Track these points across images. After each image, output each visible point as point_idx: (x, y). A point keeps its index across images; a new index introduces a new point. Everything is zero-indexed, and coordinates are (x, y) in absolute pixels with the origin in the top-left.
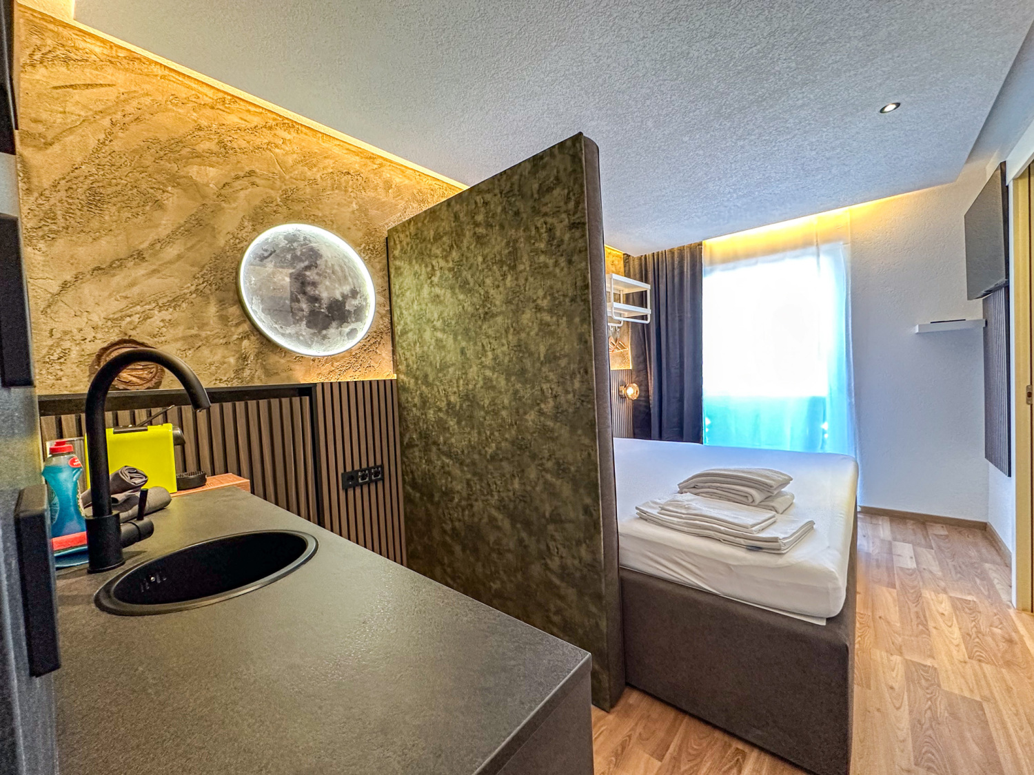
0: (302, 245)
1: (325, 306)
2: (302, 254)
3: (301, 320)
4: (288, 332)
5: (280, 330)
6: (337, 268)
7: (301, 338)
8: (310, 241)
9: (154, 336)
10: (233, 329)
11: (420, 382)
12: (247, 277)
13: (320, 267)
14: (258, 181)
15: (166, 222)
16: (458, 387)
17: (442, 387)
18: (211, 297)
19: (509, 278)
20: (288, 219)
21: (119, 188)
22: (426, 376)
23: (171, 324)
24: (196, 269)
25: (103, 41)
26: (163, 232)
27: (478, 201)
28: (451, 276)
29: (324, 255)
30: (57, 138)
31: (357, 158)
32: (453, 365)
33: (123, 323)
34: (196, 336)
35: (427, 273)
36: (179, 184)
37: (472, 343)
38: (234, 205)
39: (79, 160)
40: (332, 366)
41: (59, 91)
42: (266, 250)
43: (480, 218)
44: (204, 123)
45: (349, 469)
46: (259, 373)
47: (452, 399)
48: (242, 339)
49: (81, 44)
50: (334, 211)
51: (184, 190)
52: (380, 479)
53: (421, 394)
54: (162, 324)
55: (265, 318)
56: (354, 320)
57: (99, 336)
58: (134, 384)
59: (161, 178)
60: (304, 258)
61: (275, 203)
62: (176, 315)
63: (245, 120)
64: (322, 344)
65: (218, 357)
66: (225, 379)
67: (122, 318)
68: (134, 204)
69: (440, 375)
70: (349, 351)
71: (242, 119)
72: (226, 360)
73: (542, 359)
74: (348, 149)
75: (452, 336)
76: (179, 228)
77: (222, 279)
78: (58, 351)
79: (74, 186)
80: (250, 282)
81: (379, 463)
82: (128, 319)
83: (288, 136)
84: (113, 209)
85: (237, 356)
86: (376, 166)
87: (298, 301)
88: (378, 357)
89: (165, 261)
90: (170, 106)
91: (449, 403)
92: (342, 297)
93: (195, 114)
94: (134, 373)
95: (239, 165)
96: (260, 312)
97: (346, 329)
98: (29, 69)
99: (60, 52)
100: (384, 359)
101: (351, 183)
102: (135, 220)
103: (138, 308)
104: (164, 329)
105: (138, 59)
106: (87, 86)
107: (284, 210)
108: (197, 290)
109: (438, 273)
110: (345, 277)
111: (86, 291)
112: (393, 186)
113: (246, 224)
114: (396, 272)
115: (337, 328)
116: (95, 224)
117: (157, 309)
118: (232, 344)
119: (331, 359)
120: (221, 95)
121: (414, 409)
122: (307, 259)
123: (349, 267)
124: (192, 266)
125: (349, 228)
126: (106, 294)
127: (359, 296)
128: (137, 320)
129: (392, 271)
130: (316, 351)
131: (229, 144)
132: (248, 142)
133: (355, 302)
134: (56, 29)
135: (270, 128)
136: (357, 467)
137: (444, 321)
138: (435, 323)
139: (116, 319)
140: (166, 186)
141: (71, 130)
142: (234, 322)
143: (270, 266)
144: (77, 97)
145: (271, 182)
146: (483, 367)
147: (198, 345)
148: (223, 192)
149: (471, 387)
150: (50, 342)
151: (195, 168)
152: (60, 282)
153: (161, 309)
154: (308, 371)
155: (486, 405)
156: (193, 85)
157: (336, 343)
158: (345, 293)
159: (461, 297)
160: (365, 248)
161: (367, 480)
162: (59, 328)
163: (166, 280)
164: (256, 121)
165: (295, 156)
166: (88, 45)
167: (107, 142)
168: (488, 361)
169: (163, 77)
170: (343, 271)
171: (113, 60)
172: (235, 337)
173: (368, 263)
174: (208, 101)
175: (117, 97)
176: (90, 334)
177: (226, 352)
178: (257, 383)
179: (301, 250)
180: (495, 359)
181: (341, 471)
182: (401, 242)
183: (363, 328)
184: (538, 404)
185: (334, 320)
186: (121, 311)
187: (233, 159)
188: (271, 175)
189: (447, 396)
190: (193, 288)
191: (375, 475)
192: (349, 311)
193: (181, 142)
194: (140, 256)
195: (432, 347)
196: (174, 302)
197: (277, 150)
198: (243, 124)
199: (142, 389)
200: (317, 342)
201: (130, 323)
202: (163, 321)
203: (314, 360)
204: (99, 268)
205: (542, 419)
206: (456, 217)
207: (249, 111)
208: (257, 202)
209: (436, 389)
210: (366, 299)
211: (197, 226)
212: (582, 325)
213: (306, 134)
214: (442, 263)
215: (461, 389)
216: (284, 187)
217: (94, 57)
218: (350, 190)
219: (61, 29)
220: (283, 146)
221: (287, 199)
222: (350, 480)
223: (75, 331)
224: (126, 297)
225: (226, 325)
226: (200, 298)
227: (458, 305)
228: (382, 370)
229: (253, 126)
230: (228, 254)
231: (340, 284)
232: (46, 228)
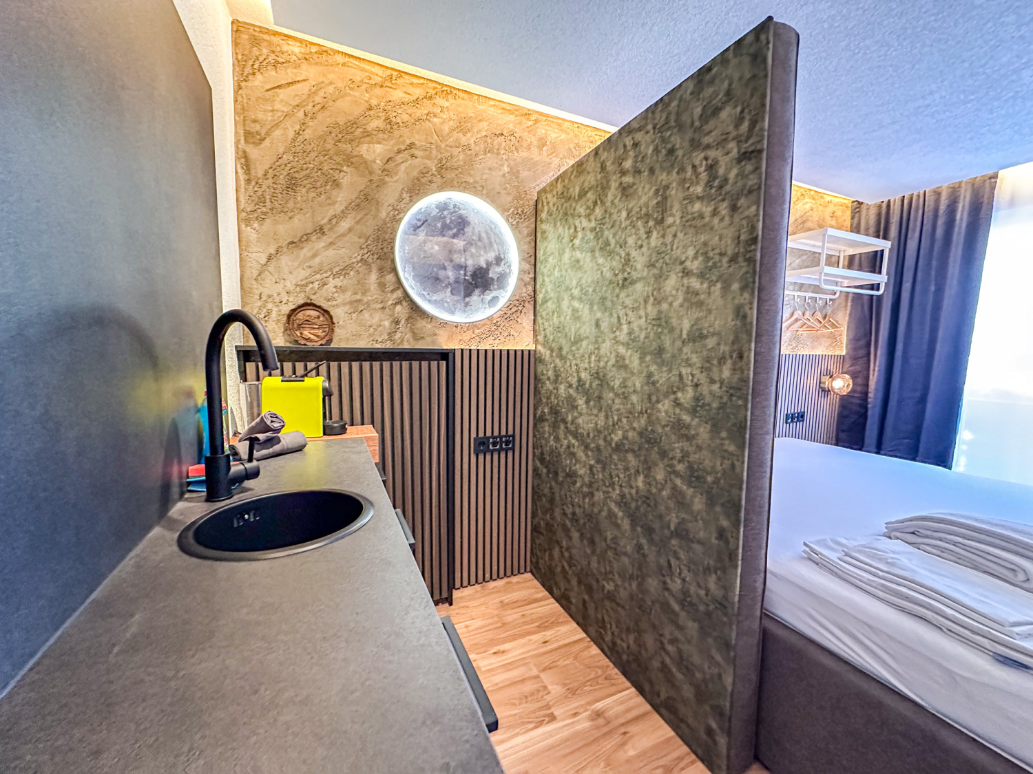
0: (451, 213)
1: (469, 274)
2: (452, 222)
3: (447, 286)
4: (434, 298)
5: (427, 296)
6: (483, 235)
7: (446, 304)
8: (459, 208)
9: (329, 300)
10: (389, 295)
11: (554, 354)
12: (402, 247)
13: (466, 235)
14: (416, 152)
15: (342, 198)
16: (590, 362)
17: (574, 362)
18: (373, 266)
19: (655, 234)
20: (441, 188)
21: (308, 171)
22: (561, 349)
23: (342, 289)
24: (362, 240)
25: (301, 41)
26: (339, 208)
27: (627, 143)
28: (592, 237)
29: (472, 222)
30: (268, 134)
31: (512, 116)
32: (587, 338)
33: (308, 289)
34: (359, 301)
35: (570, 236)
36: (352, 163)
37: (607, 314)
38: (395, 178)
39: (281, 150)
40: (473, 333)
41: (270, 93)
42: (419, 220)
43: (628, 164)
44: (374, 102)
45: (481, 434)
46: (409, 336)
47: (583, 375)
48: (396, 304)
49: (285, 48)
50: (485, 176)
51: (356, 168)
52: (510, 449)
53: (555, 367)
54: (334, 290)
55: (415, 285)
56: (496, 287)
57: (291, 299)
58: (311, 341)
59: (338, 159)
60: (453, 226)
61: (430, 173)
62: (345, 282)
63: (409, 94)
64: (465, 311)
65: (375, 320)
66: (380, 340)
67: (306, 285)
68: (319, 184)
69: (574, 348)
70: (490, 318)
71: (405, 93)
72: (382, 323)
73: (684, 336)
74: (503, 109)
75: (588, 306)
76: (350, 204)
77: (382, 249)
78: (265, 310)
79: (278, 174)
80: (404, 250)
81: (510, 432)
82: (311, 285)
83: (446, 104)
84: (304, 191)
85: (391, 319)
86: (531, 123)
87: (445, 268)
88: (519, 326)
89: (339, 234)
90: (348, 91)
91: (579, 380)
92: (487, 264)
93: (367, 95)
94: (312, 331)
95: (401, 139)
96: (411, 279)
97: (488, 296)
98: (251, 77)
99: (271, 58)
100: (524, 328)
101: (504, 144)
102: (319, 199)
103: (318, 276)
104: (336, 295)
105: (326, 51)
106: (290, 84)
107: (438, 180)
108: (362, 259)
109: (580, 235)
110: (491, 244)
111: (283, 262)
112: (548, 143)
113: (405, 195)
114: (542, 237)
115: (480, 296)
116: (291, 205)
117: (332, 277)
118: (387, 309)
119: (472, 326)
120: (389, 72)
121: (548, 382)
122: (455, 227)
123: (495, 234)
124: (360, 237)
125: (499, 193)
126: (296, 264)
127: (503, 263)
128: (317, 286)
129: (539, 235)
130: (458, 318)
131: (394, 120)
132: (410, 115)
133: (499, 269)
134: (268, 39)
135: (431, 98)
136: (489, 434)
137: (582, 289)
138: (573, 291)
139: (303, 285)
140: (342, 166)
141: (277, 125)
142: (390, 289)
143: (422, 235)
144: (281, 96)
145: (428, 153)
146: (617, 342)
147: (360, 309)
148: (387, 167)
149: (602, 364)
150: (259, 303)
151: (365, 146)
152: (267, 255)
153: (335, 276)
154: (451, 337)
155: (616, 387)
156: (367, 67)
157: (477, 310)
158: (490, 260)
159: (601, 261)
160: (513, 212)
161: (498, 447)
162: (266, 292)
163: (339, 252)
164: (418, 92)
165: (451, 123)
166: (291, 47)
167: (301, 132)
168: (623, 336)
169: (344, 65)
170: (489, 238)
171: (307, 57)
172: (390, 302)
173: (515, 228)
174: (378, 80)
175: (310, 90)
176: (285, 298)
177: (382, 315)
178: (406, 346)
179: (451, 219)
180: (630, 334)
181: (473, 435)
182: (548, 203)
183: (505, 296)
184: (674, 393)
185: (477, 288)
186: (306, 278)
187: (397, 133)
188: (428, 145)
189: (578, 372)
190: (359, 258)
191: (506, 443)
192: (492, 279)
193: (355, 123)
194: (321, 230)
195: (568, 317)
196: (344, 271)
197: (435, 120)
198: (407, 98)
199: (317, 344)
200: (460, 309)
201: (312, 288)
202: (335, 287)
203: (456, 327)
204: (292, 243)
205: (677, 411)
206: (603, 168)
207: (412, 84)
208: (415, 174)
209: (568, 364)
210: (509, 266)
211: (365, 201)
212: (741, 295)
213: (463, 99)
214: (585, 223)
215: (592, 365)
216: (439, 157)
217: (294, 58)
218: (502, 152)
219: (272, 37)
220: (442, 115)
221: (441, 168)
222: (482, 445)
223: (275, 295)
224: (310, 267)
225: (383, 291)
226: (364, 267)
227: (597, 270)
228: (522, 341)
229: (415, 98)
230: (388, 225)
231: (486, 252)
232: (259, 211)
